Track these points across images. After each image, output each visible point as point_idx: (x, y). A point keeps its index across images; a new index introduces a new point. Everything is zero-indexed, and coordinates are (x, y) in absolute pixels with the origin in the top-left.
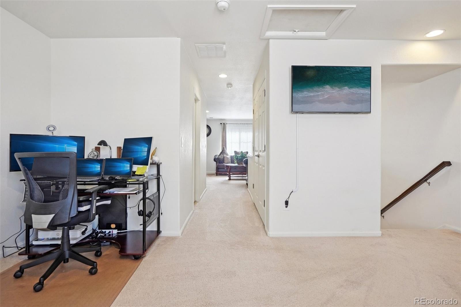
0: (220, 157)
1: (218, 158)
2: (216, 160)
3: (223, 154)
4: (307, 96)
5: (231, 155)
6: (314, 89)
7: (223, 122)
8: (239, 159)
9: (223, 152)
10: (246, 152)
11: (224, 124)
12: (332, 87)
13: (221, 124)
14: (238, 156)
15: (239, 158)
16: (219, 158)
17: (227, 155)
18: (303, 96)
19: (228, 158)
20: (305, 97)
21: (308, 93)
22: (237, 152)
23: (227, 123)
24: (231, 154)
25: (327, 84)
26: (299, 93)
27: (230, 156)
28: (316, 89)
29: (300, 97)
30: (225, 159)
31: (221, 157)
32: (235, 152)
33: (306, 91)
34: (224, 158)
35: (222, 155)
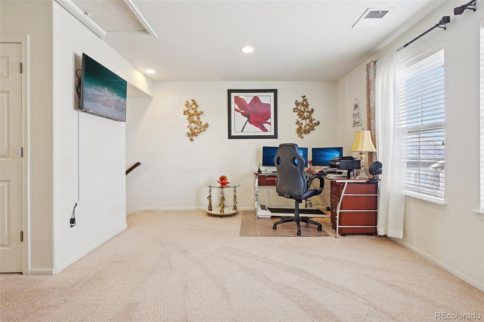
4: (94, 94)
6: (99, 88)
12: (108, 91)
18: (91, 92)
20: (92, 94)
21: (94, 91)
25: (106, 87)
26: (89, 89)
28: (100, 88)
29: (88, 92)
33: (93, 88)
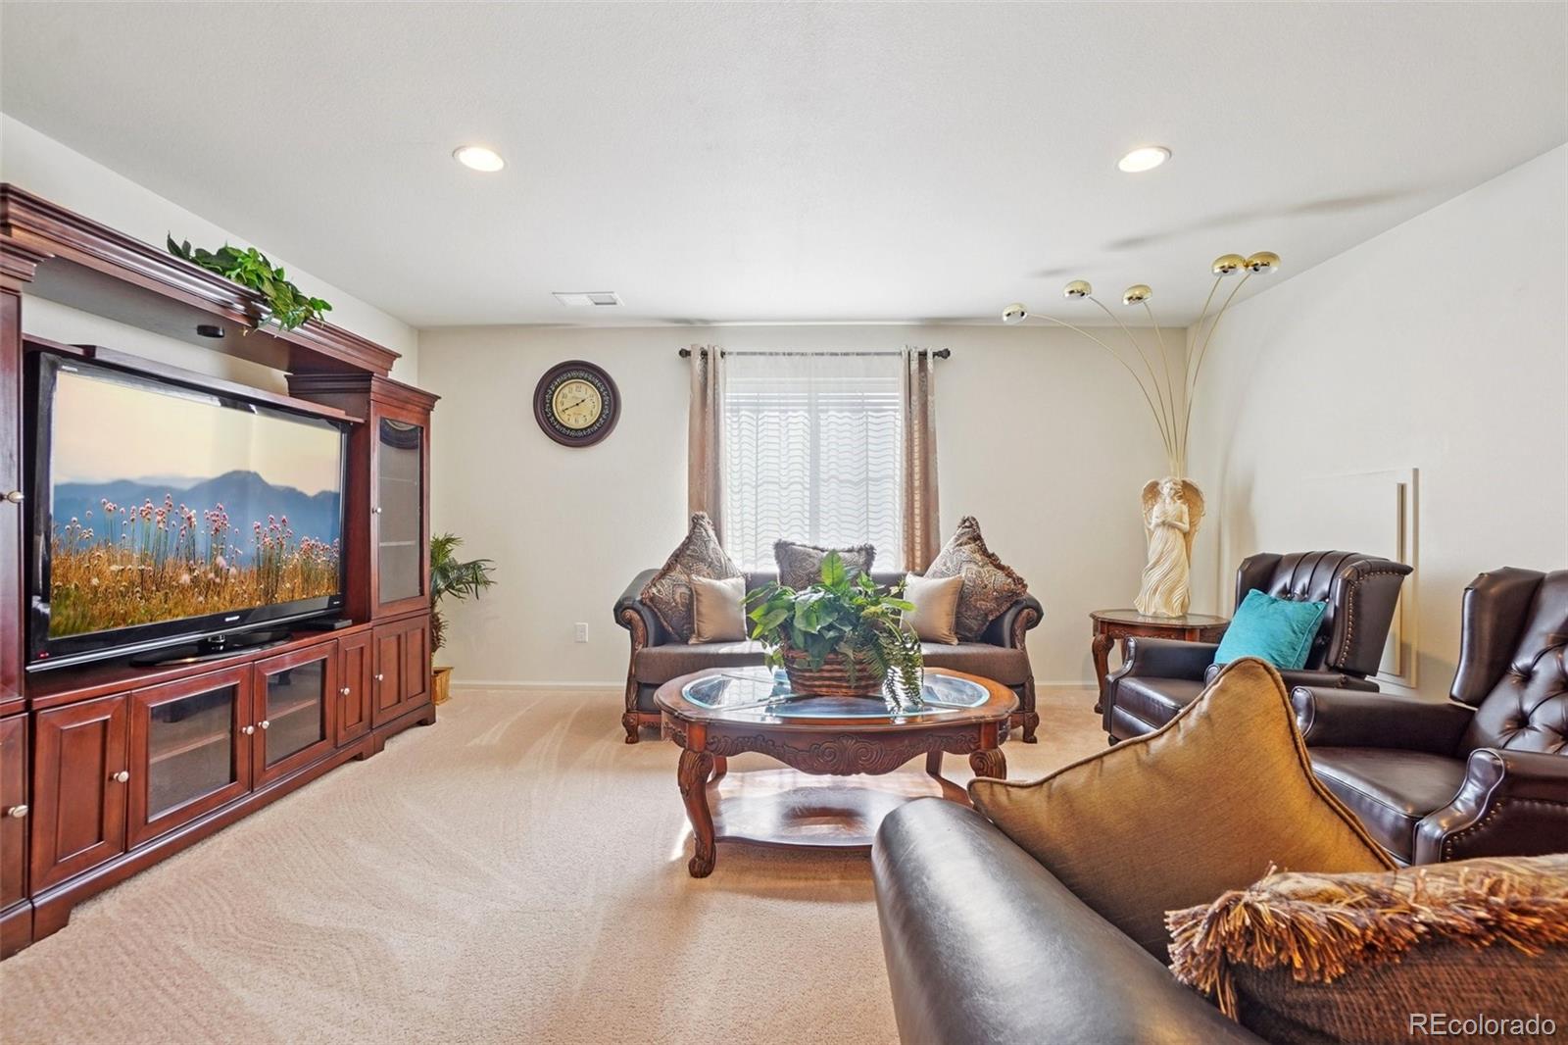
0: (663, 590)
1: (652, 604)
2: (629, 613)
3: (688, 570)
5: (750, 569)
7: (695, 342)
8: (800, 640)
9: (688, 554)
10: (860, 550)
11: (704, 354)
13: (685, 353)
14: (791, 607)
15: (799, 624)
16: (652, 599)
17: (722, 573)
19: (721, 599)
22: (795, 553)
23: (727, 349)
24: (755, 562)
27: (742, 581)
30: (705, 606)
31: (670, 591)
32: (783, 550)
34: (693, 596)
35: (677, 574)
